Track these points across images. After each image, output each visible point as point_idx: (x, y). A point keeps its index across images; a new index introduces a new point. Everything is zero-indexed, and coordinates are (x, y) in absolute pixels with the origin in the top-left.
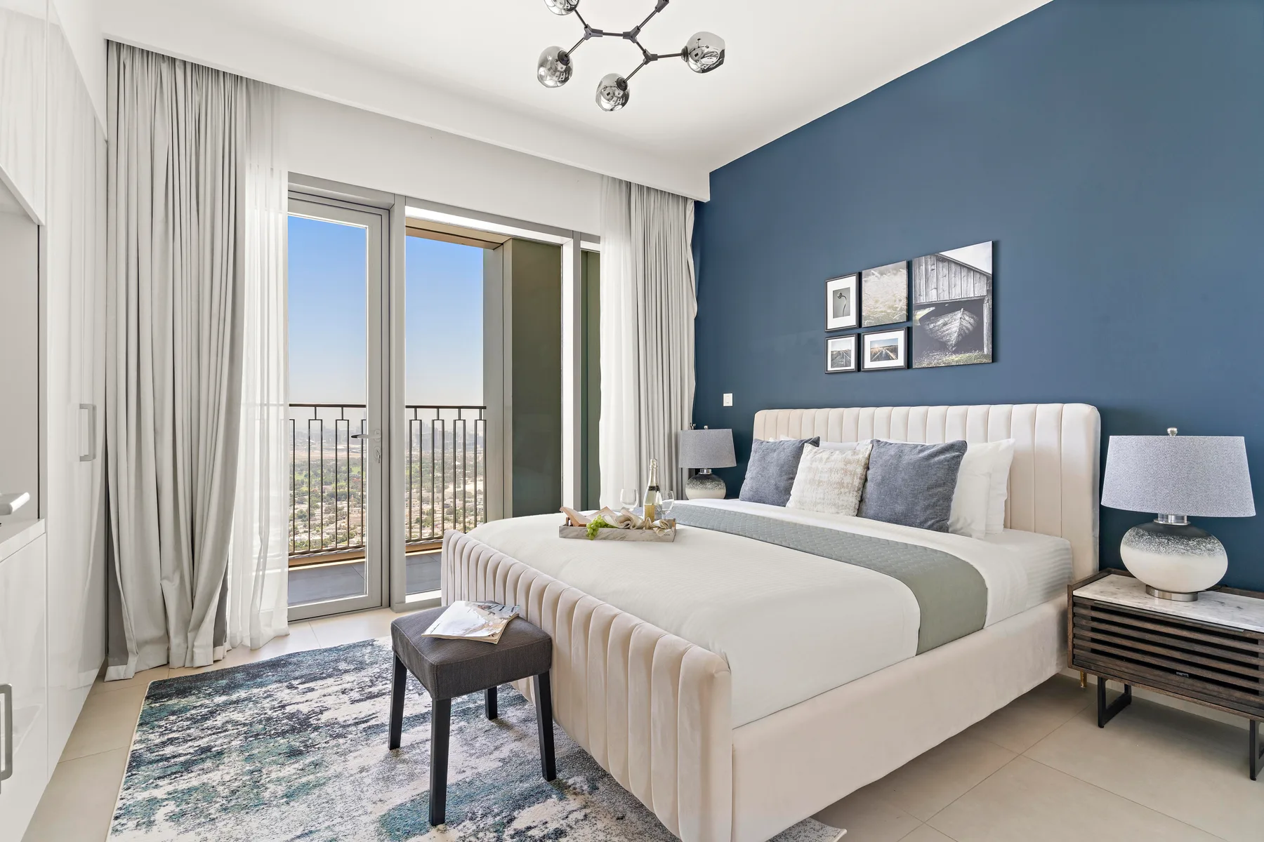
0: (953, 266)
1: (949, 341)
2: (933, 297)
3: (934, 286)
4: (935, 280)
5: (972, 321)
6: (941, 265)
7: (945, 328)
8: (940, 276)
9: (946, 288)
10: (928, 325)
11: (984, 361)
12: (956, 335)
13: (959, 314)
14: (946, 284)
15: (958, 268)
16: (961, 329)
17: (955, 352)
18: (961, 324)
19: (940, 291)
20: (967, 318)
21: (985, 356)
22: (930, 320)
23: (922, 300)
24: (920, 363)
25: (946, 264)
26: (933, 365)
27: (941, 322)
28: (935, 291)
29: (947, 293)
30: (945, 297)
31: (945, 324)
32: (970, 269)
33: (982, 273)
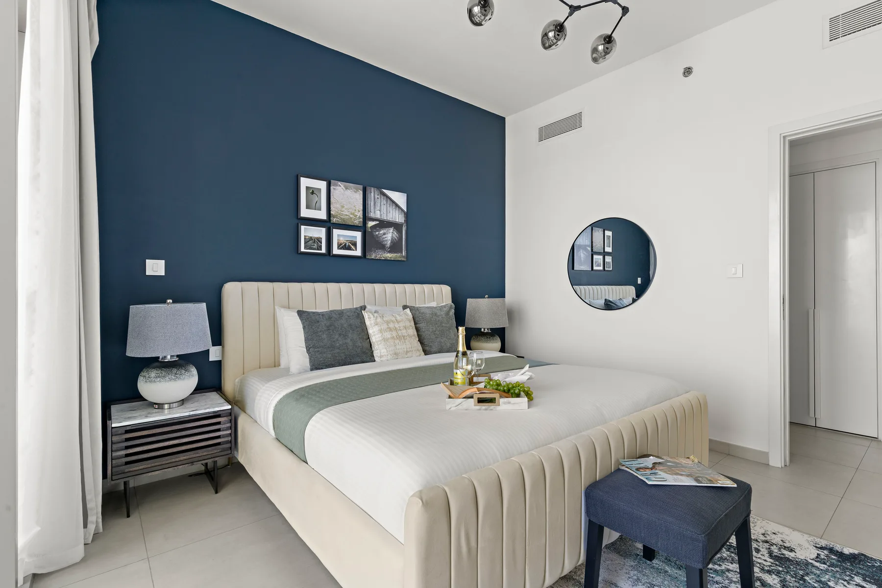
0: (389, 200)
1: (386, 244)
2: (378, 215)
3: (378, 208)
4: (379, 205)
5: (397, 235)
6: (382, 197)
7: (384, 236)
8: (382, 204)
9: (385, 212)
10: (375, 232)
11: (403, 259)
12: (390, 241)
13: (391, 230)
14: (385, 210)
15: (391, 203)
16: (392, 239)
17: (389, 252)
18: (392, 236)
19: (382, 213)
20: (395, 233)
21: (403, 257)
22: (376, 229)
23: (372, 215)
24: (371, 256)
25: (385, 197)
26: (377, 258)
27: (382, 232)
28: (379, 212)
29: (385, 215)
30: (384, 217)
31: (384, 234)
32: (397, 205)
33: (402, 210)
